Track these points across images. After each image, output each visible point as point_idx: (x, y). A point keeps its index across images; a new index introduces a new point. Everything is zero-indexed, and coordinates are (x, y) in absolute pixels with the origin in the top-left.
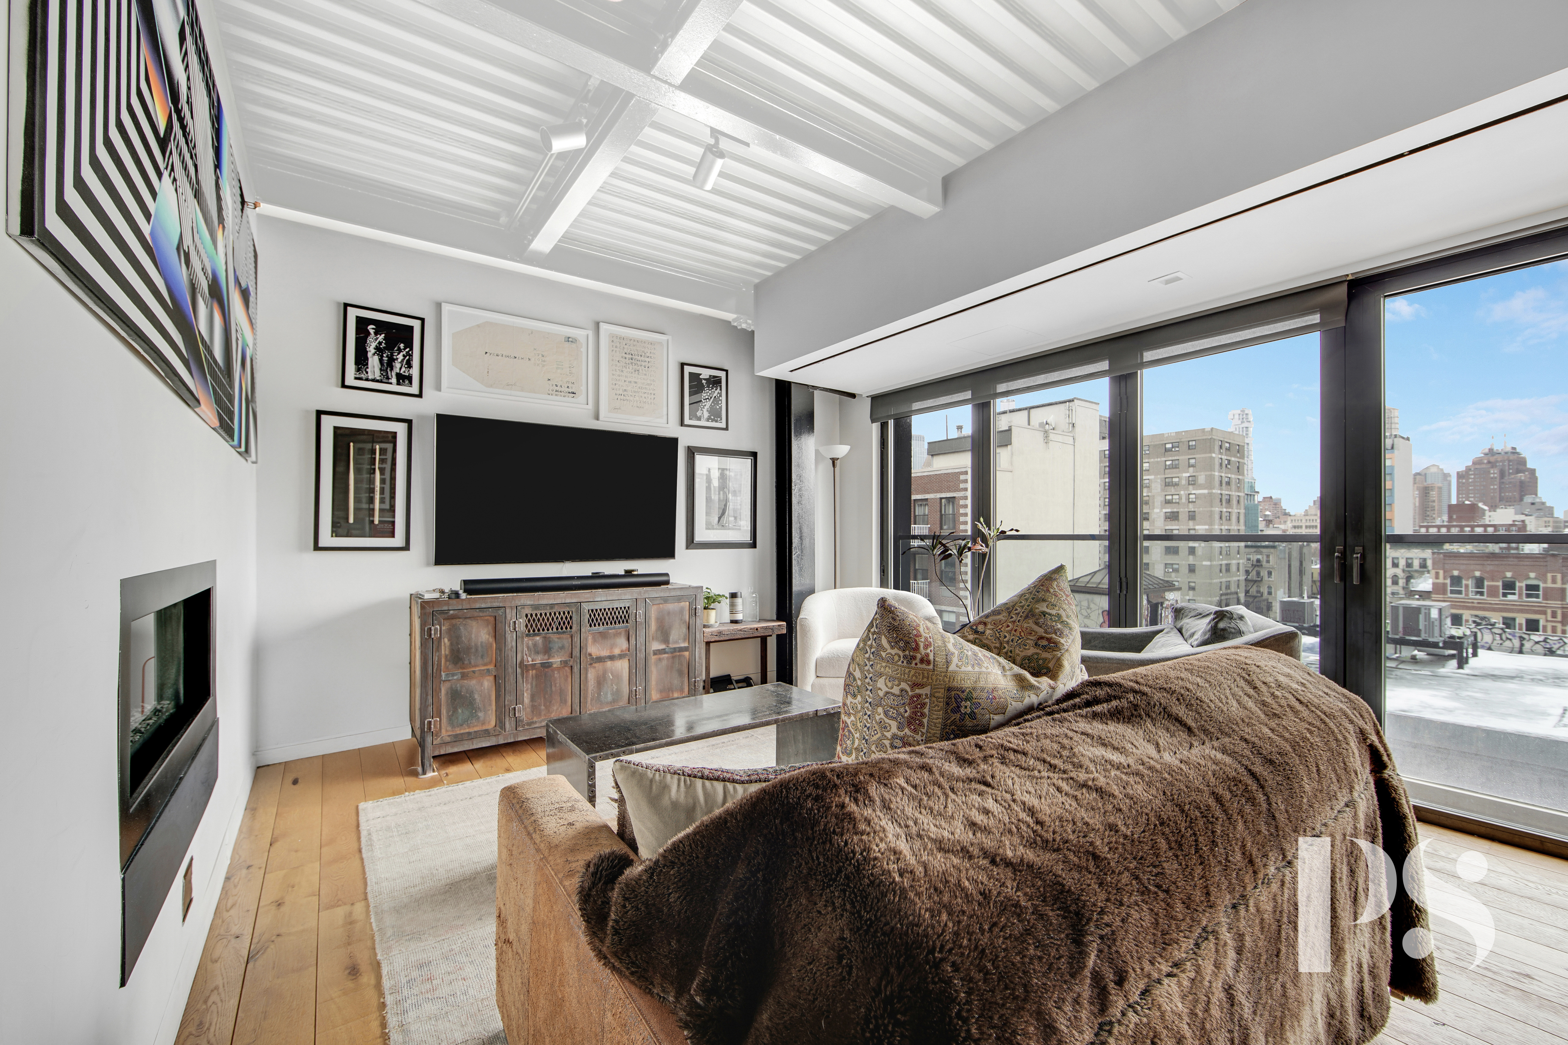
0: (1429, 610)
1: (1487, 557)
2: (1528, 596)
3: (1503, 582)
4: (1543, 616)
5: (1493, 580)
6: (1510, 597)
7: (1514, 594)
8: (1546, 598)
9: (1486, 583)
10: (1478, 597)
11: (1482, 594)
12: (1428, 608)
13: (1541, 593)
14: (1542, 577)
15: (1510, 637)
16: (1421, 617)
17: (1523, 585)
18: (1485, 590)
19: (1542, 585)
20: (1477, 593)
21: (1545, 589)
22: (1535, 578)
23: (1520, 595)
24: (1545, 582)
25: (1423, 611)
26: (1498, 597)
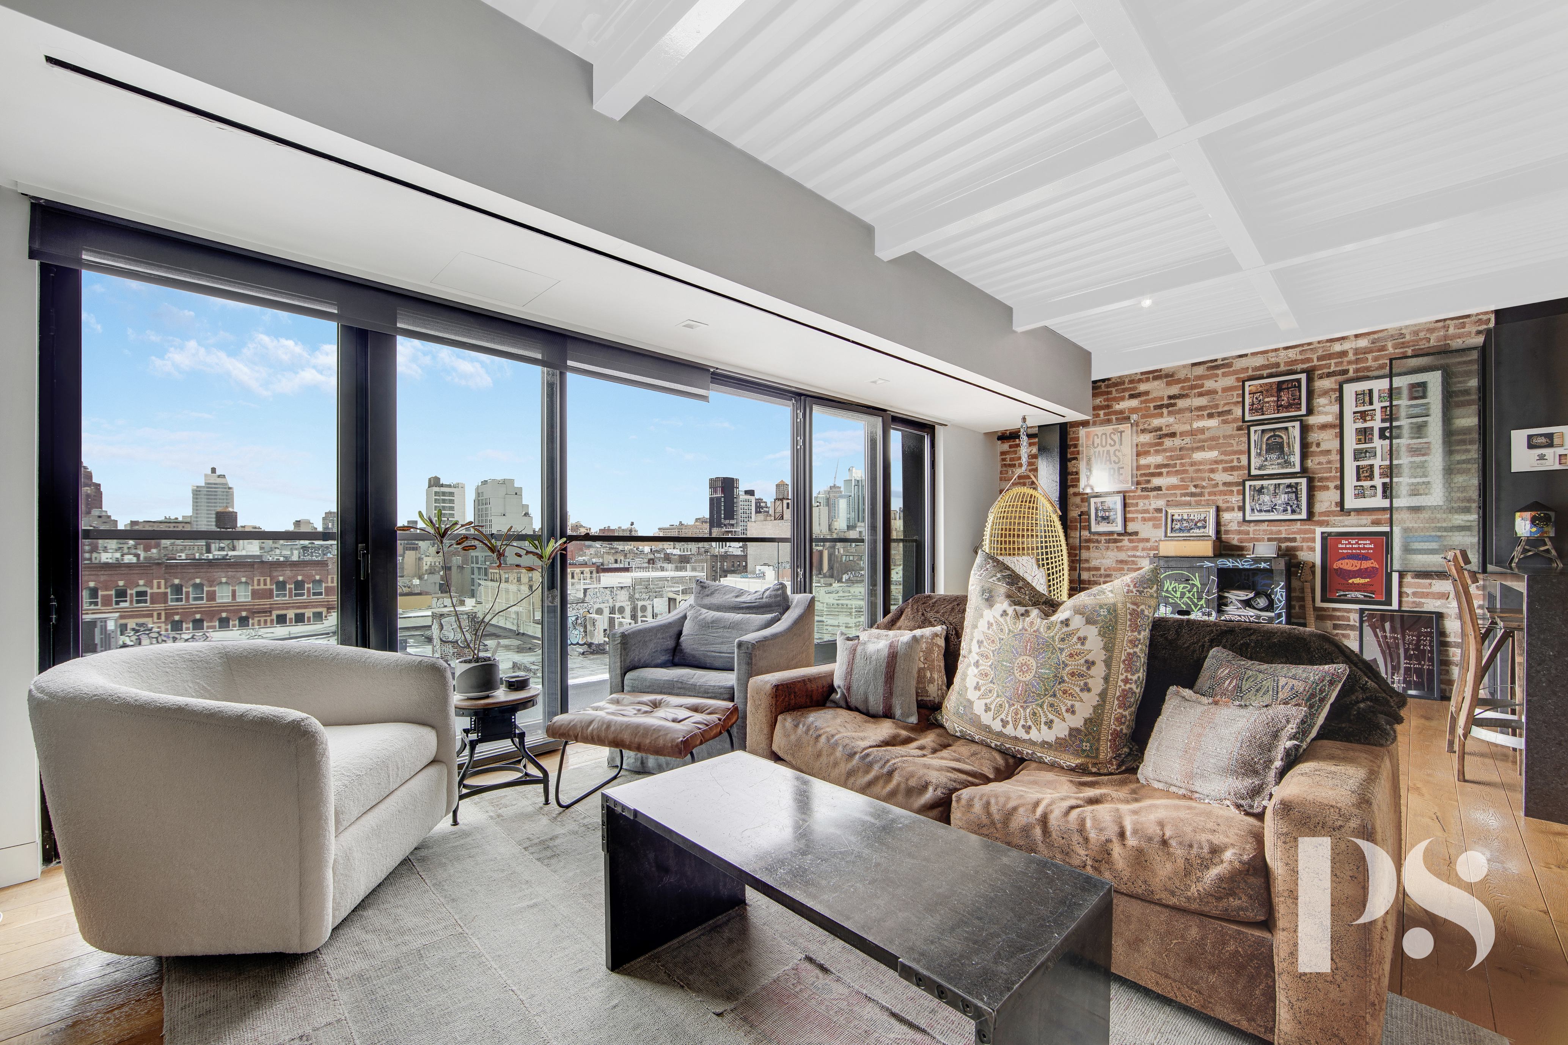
0: (106, 622)
1: (102, 567)
2: (138, 602)
3: (116, 591)
4: (151, 619)
5: (106, 590)
6: (122, 605)
7: (126, 601)
8: (152, 603)
9: (100, 593)
10: (92, 607)
11: (96, 604)
12: (105, 621)
13: (148, 598)
14: (149, 584)
15: (165, 639)
16: (97, 631)
17: (134, 592)
18: (99, 600)
19: (149, 591)
20: (91, 603)
21: (152, 594)
22: (144, 585)
23: (131, 602)
24: (152, 588)
25: (99, 624)
26: (111, 605)
